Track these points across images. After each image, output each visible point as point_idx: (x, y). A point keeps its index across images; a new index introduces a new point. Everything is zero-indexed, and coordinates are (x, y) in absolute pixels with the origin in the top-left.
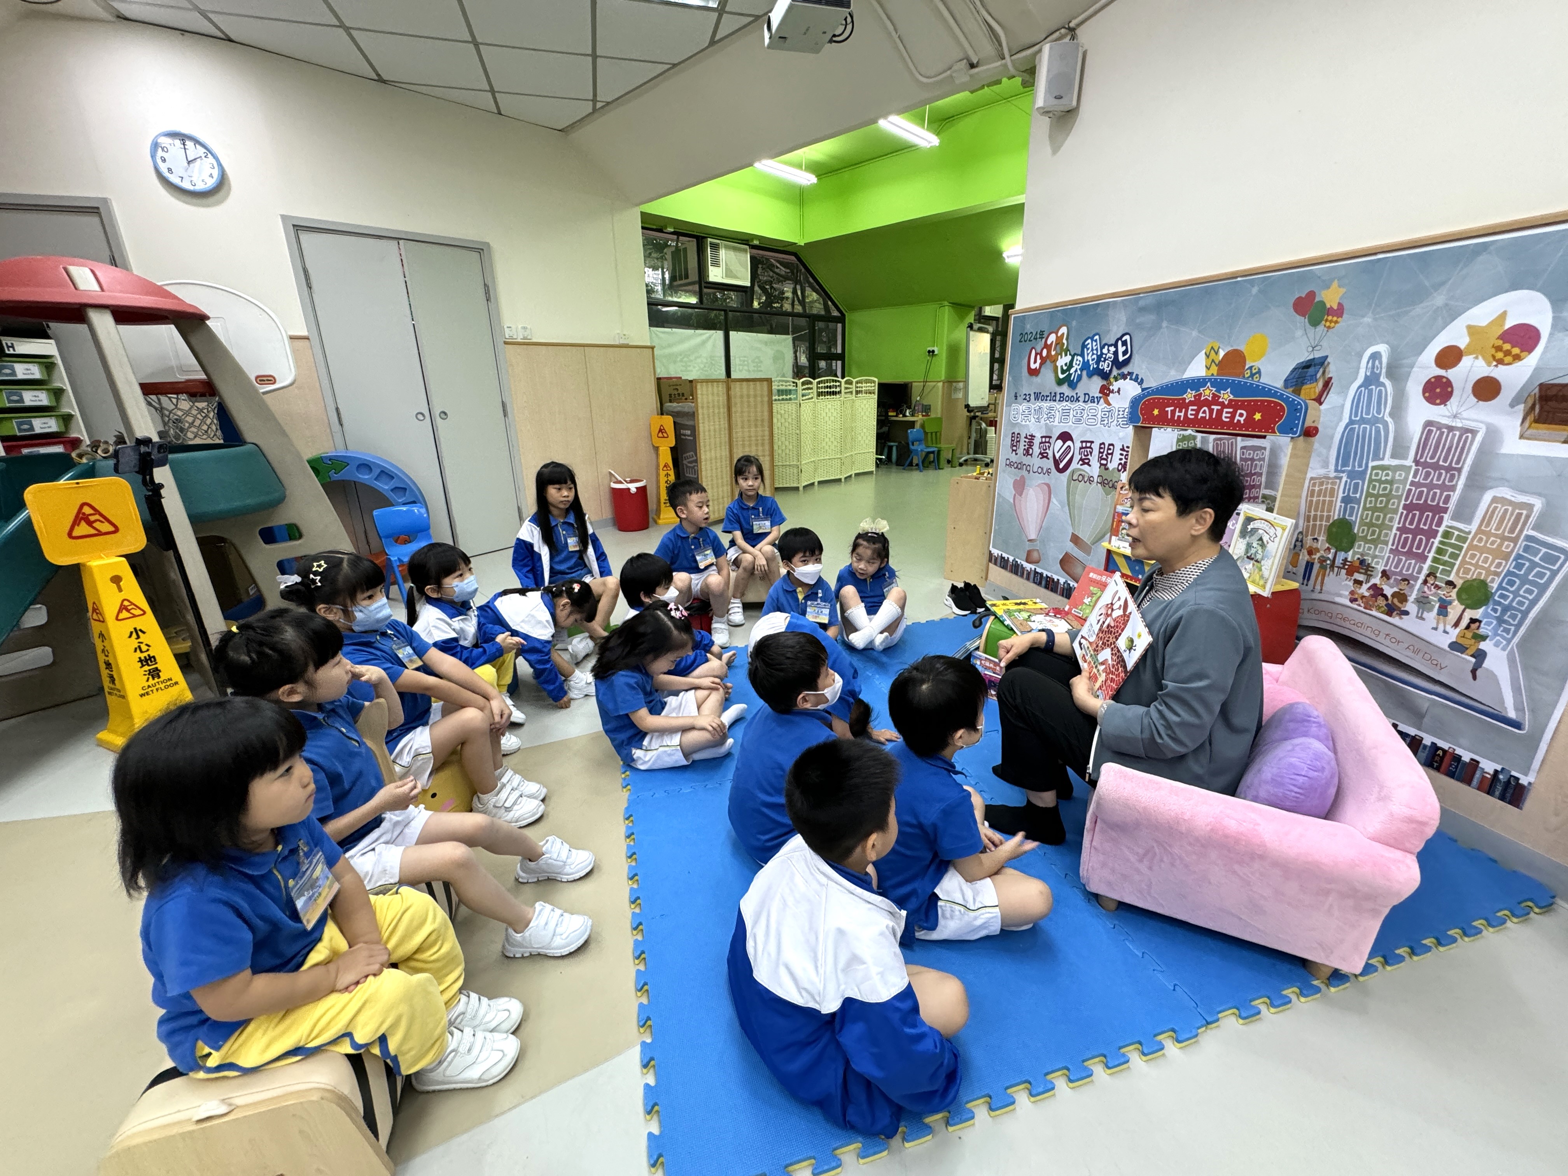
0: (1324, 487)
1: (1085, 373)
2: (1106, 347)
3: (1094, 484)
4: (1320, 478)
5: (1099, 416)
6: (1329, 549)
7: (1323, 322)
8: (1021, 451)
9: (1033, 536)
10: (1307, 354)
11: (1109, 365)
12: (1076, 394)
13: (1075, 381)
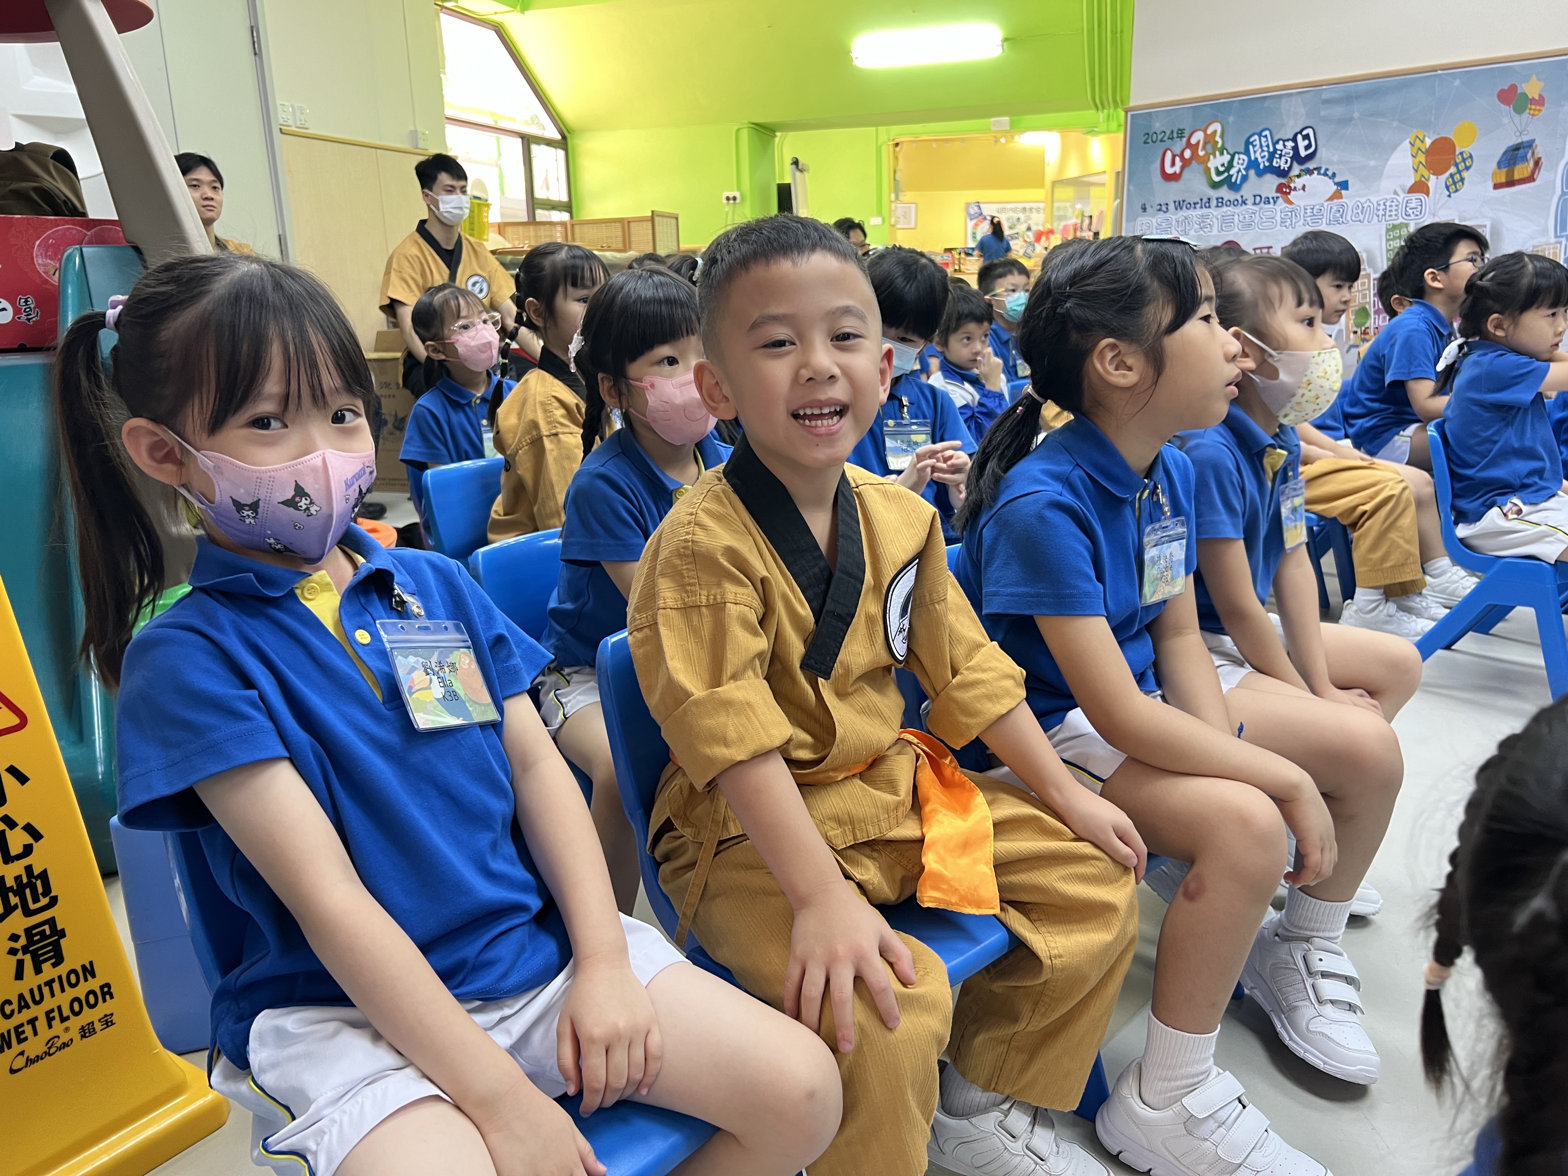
1: (1252, 173)
2: (1281, 142)
4: (1542, 245)
5: (1278, 217)
7: (1528, 111)
10: (1515, 138)
11: (1286, 162)
12: (1242, 197)
13: (1238, 182)
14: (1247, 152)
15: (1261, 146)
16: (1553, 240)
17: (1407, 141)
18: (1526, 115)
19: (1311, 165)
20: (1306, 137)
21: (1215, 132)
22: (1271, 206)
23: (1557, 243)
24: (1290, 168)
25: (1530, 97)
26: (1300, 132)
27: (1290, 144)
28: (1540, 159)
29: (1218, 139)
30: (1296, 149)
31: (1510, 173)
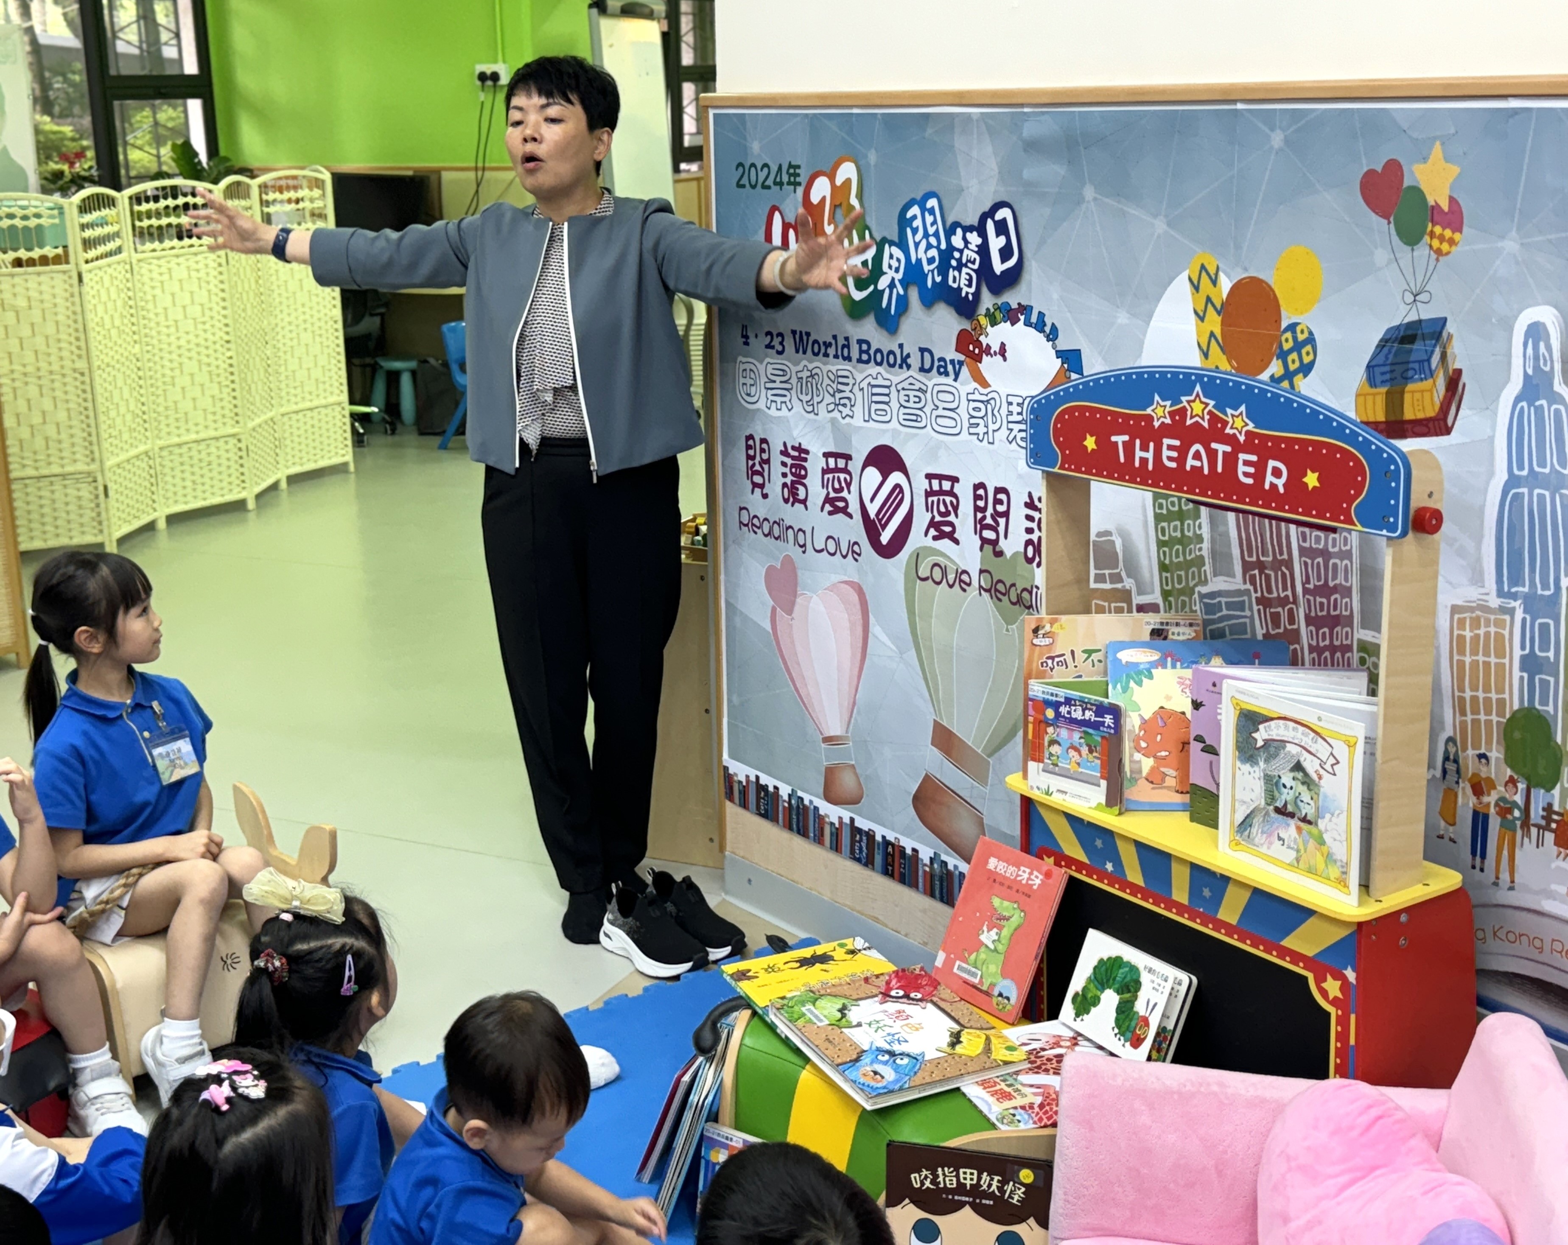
0: (1481, 632)
1: (914, 294)
2: (959, 231)
3: (973, 591)
4: (1471, 609)
5: (963, 411)
6: (1512, 781)
7: (1427, 238)
8: (775, 487)
9: (835, 729)
10: (1404, 309)
11: (970, 280)
12: (901, 346)
13: (893, 312)
14: (902, 245)
15: (926, 235)
16: (1494, 602)
17: (1185, 275)
18: (1422, 251)
19: (1013, 298)
20: (1001, 228)
21: (848, 181)
22: (949, 380)
23: (1503, 610)
24: (977, 295)
25: (1431, 202)
26: (990, 213)
27: (974, 239)
28: (1458, 373)
29: (854, 201)
30: (984, 250)
31: (1394, 401)
